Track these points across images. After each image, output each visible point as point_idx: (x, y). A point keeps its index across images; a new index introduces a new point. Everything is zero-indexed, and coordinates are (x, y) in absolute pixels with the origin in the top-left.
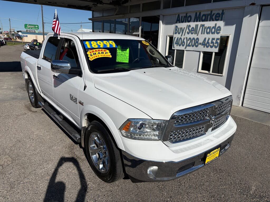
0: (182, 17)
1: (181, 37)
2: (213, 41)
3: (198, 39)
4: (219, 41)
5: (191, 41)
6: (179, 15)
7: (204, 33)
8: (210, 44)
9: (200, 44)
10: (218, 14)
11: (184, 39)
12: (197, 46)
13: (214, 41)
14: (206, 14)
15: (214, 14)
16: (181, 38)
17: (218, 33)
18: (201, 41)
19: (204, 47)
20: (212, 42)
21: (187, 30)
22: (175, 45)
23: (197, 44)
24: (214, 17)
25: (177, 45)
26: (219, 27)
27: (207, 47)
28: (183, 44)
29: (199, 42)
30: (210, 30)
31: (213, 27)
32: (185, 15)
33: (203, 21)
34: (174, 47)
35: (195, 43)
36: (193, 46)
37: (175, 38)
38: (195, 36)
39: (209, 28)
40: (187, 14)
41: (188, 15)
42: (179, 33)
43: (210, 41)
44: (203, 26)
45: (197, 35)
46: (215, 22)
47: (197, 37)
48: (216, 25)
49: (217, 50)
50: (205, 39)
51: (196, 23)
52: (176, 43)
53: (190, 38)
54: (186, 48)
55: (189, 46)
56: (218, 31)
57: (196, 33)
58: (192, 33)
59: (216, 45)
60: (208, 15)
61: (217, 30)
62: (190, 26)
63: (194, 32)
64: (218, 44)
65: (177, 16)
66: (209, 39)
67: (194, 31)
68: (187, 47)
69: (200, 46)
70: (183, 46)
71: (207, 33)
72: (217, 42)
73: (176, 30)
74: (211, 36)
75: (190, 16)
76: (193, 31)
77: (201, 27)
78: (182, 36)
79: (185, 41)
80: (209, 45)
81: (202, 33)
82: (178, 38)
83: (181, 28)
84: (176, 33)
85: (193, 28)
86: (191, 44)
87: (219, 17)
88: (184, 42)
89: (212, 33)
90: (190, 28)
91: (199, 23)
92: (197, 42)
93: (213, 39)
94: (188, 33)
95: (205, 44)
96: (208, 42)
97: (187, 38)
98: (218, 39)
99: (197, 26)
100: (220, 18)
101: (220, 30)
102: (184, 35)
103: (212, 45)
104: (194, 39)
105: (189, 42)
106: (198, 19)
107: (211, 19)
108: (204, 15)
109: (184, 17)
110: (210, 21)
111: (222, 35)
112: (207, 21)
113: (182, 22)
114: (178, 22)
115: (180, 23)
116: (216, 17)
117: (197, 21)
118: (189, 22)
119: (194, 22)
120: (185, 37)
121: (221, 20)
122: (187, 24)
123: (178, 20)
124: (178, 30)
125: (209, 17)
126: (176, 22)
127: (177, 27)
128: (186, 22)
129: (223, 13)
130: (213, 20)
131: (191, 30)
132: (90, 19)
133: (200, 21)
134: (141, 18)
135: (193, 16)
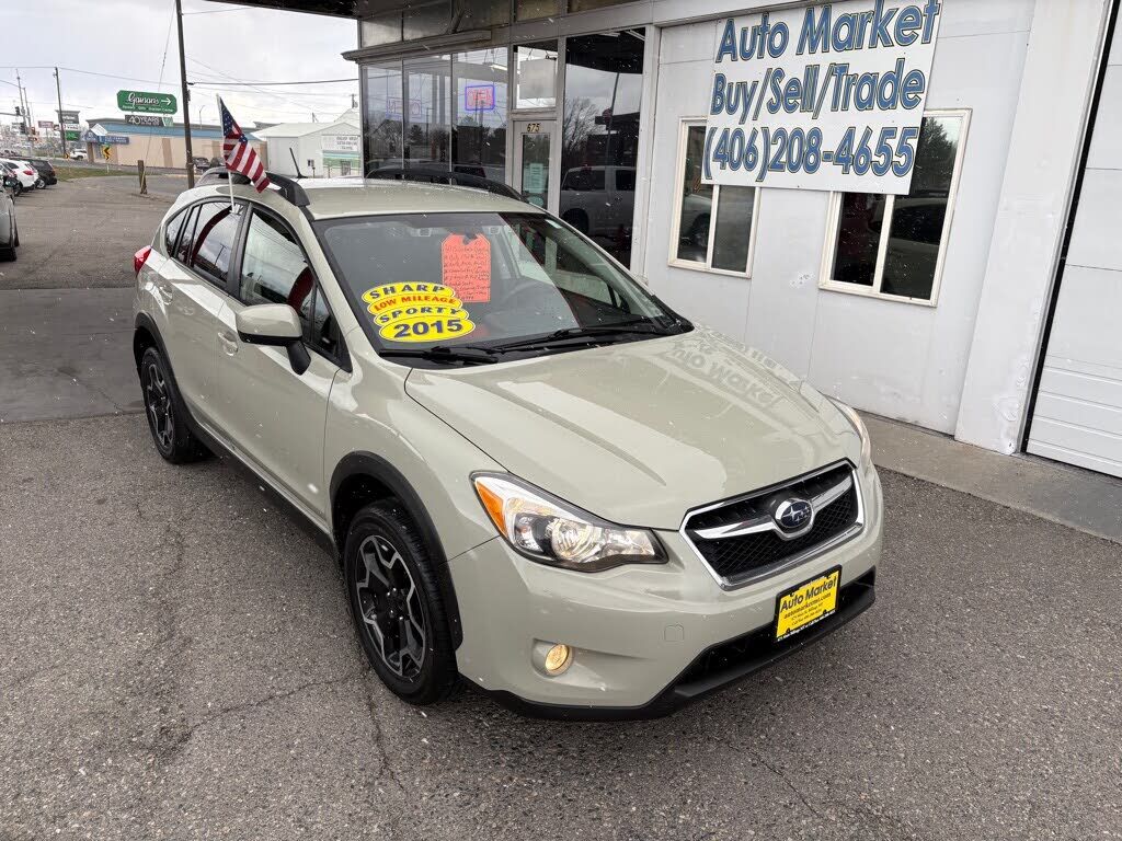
0: (744, 31)
1: (740, 126)
2: (888, 141)
3: (816, 133)
4: (914, 143)
5: (787, 145)
6: (730, 27)
7: (845, 107)
8: (874, 158)
9: (828, 156)
10: (911, 11)
11: (754, 134)
12: (811, 169)
13: (894, 143)
14: (854, 17)
15: (891, 14)
16: (738, 133)
17: (909, 105)
18: (830, 143)
19: (846, 171)
20: (883, 149)
21: (769, 94)
22: (714, 166)
23: (812, 159)
24: (891, 28)
25: (723, 167)
26: (916, 75)
27: (861, 171)
28: (747, 158)
29: (822, 149)
30: (874, 91)
31: (888, 77)
32: (758, 21)
33: (840, 47)
34: (709, 176)
35: (804, 153)
36: (794, 169)
37: (713, 131)
38: (801, 121)
39: (869, 78)
40: (765, 19)
41: (773, 22)
42: (731, 110)
43: (873, 144)
44: (839, 70)
45: (815, 117)
46: (898, 51)
47: (815, 124)
48: (900, 63)
49: (903, 185)
50: (850, 133)
51: (807, 59)
52: (717, 157)
53: (781, 133)
54: (761, 178)
55: (777, 166)
56: (911, 96)
57: (811, 105)
58: (790, 109)
59: (902, 160)
60: (864, 19)
61: (909, 89)
62: (779, 73)
63: (799, 101)
64: (910, 156)
65: (722, 27)
66: (868, 132)
67: (800, 95)
68: (769, 174)
69: (825, 166)
70: (750, 167)
71: (862, 105)
72: (903, 149)
73: (718, 93)
74: (877, 119)
75: (782, 28)
76: (794, 95)
77: (833, 79)
78: (743, 120)
79: (759, 143)
80: (869, 161)
81: (834, 107)
82: (726, 131)
83: (742, 85)
84: (716, 110)
85: (794, 82)
86: (783, 159)
87: (917, 25)
88: (753, 149)
89: (885, 105)
90: (782, 86)
91: (825, 59)
92: (814, 150)
93: (888, 132)
94: (773, 108)
95: (846, 158)
96: (864, 150)
97: (766, 131)
98: (908, 132)
99: (812, 71)
100: (920, 32)
101: (920, 88)
102: (755, 118)
103: (882, 160)
104: (798, 132)
105: (774, 149)
106: (817, 38)
107: (880, 36)
108: (843, 20)
109: (755, 30)
110: (873, 45)
111: (927, 114)
112: (860, 46)
113: (747, 56)
114: (727, 57)
115: (734, 58)
116: (900, 26)
117: (813, 50)
118: (776, 53)
119: (800, 51)
120: (758, 125)
121: (927, 39)
122: (769, 62)
123: (727, 48)
124: (724, 96)
125: (869, 26)
126: (719, 59)
127: (720, 79)
128: (761, 56)
129: (933, 8)
130: (887, 43)
131: (788, 94)
132: (348, 56)
133: (825, 50)
134: (562, 45)
135: (795, 24)
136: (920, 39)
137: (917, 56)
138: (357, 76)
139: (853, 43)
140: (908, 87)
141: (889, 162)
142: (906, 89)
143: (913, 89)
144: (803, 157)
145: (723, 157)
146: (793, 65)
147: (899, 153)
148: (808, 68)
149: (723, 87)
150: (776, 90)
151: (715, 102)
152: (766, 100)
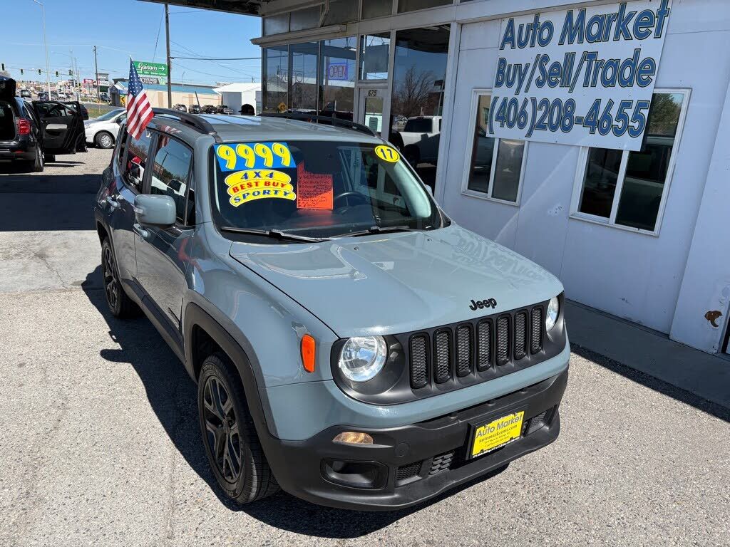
0: (521, 27)
1: (515, 96)
2: (626, 110)
3: (571, 103)
4: (645, 112)
5: (549, 111)
6: (511, 23)
7: (594, 84)
8: (615, 123)
9: (579, 120)
10: (647, 13)
11: (526, 102)
12: (567, 129)
13: (630, 112)
14: (603, 17)
15: (631, 15)
16: (514, 101)
17: (644, 84)
18: (582, 110)
19: (592, 132)
20: (621, 116)
21: (538, 74)
22: (496, 124)
23: (567, 122)
24: (631, 26)
25: (502, 125)
26: (650, 61)
27: (604, 132)
28: (520, 120)
29: (575, 115)
30: (616, 73)
31: (627, 62)
32: (531, 20)
33: (591, 39)
34: (492, 131)
35: (562, 117)
36: (554, 128)
37: (496, 99)
38: (561, 93)
39: (612, 63)
40: (537, 18)
41: (542, 21)
42: (510, 84)
43: (614, 112)
44: (591, 56)
45: (571, 91)
46: (635, 43)
47: (570, 96)
48: (637, 52)
49: (636, 144)
50: (597, 104)
51: (567, 48)
52: (498, 118)
53: (545, 102)
54: (529, 134)
55: (541, 127)
56: (645, 77)
57: (568, 83)
58: (552, 85)
59: (636, 125)
60: (611, 18)
61: (642, 72)
62: (546, 58)
63: (559, 79)
64: (642, 122)
65: (505, 23)
66: (611, 103)
67: (560, 74)
68: (535, 132)
69: (577, 127)
70: (522, 126)
71: (606, 83)
72: (637, 116)
73: (500, 72)
74: (618, 94)
75: (549, 25)
76: (555, 74)
77: (586, 63)
78: (517, 92)
79: (529, 109)
80: (610, 125)
81: (586, 84)
82: (505, 100)
83: (518, 66)
84: (498, 84)
85: (556, 65)
86: (546, 121)
87: (651, 24)
88: (524, 113)
89: (624, 83)
90: (547, 67)
91: (579, 48)
92: (569, 115)
93: (626, 104)
94: (540, 84)
95: (594, 122)
96: (607, 116)
97: (534, 100)
98: (641, 104)
99: (570, 57)
100: (653, 30)
101: (652, 71)
103: (620, 124)
104: (558, 102)
105: (540, 114)
106: (574, 33)
107: (622, 32)
108: (595, 19)
109: (529, 26)
110: (617, 38)
111: (657, 91)
112: (606, 39)
113: (522, 45)
114: (508, 46)
115: (513, 47)
116: (637, 25)
117: (571, 42)
118: (544, 43)
119: (561, 42)
120: (529, 95)
121: (658, 35)
122: (539, 50)
123: (508, 39)
124: (505, 74)
125: (614, 24)
126: (502, 47)
127: (503, 61)
128: (532, 45)
129: (664, 12)
130: (628, 37)
131: (552, 74)
132: (255, 41)
133: (580, 41)
134: (393, 35)
135: (559, 22)
136: (653, 34)
137: (650, 48)
138: (260, 55)
139: (602, 37)
140: (642, 70)
141: (626, 126)
142: (641, 72)
143: (646, 72)
144: (560, 121)
145: (503, 118)
146: (556, 52)
147: (634, 120)
148: (567, 55)
149: (504, 68)
150: (542, 70)
151: (498, 78)
152: (535, 77)
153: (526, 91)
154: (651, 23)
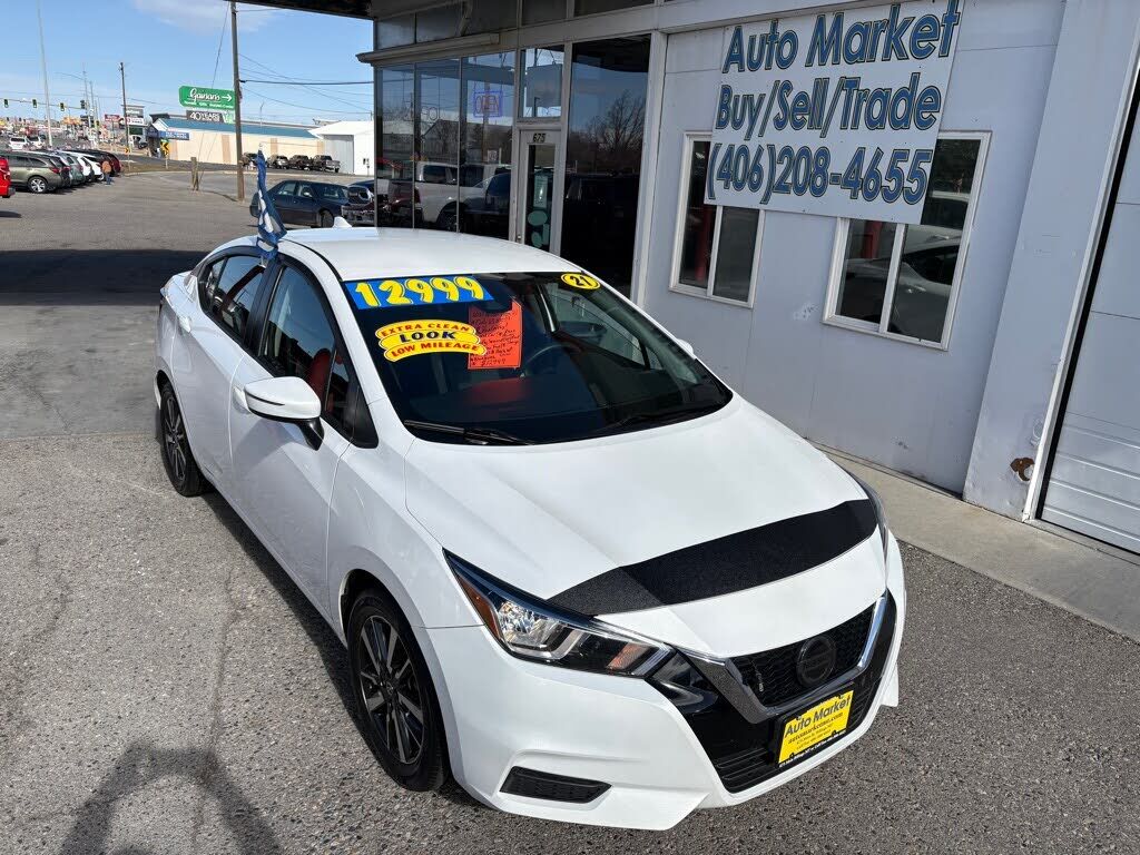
0: (752, 40)
1: (745, 143)
2: (900, 165)
3: (824, 153)
4: (927, 167)
5: (793, 165)
6: (738, 33)
7: (855, 126)
8: (885, 183)
9: (836, 179)
10: (929, 20)
11: (760, 151)
12: (818, 192)
13: (905, 167)
14: (867, 25)
15: (907, 23)
16: (744, 150)
17: (924, 125)
18: (839, 165)
19: (854, 196)
20: (894, 172)
21: (776, 110)
22: (718, 185)
23: (819, 181)
24: (906, 39)
25: (726, 186)
26: (932, 92)
27: (870, 196)
28: (752, 177)
29: (830, 170)
30: (887, 110)
31: (902, 93)
32: (766, 29)
33: (852, 59)
34: (712, 196)
35: (811, 174)
36: (800, 191)
37: (718, 147)
38: (808, 138)
39: (881, 94)
41: (782, 30)
42: (737, 125)
43: (883, 167)
44: (850, 84)
45: (823, 136)
46: (913, 64)
47: (823, 143)
48: (915, 78)
49: (914, 214)
50: (860, 154)
51: (818, 71)
52: (720, 176)
53: (787, 151)
54: (765, 200)
55: (782, 188)
56: (926, 115)
57: (819, 123)
58: (797, 125)
59: (914, 186)
60: (879, 27)
61: (923, 107)
62: (787, 86)
63: (807, 117)
64: (922, 182)
65: (730, 34)
66: (879, 154)
67: (807, 111)
68: (773, 197)
69: (832, 190)
70: (755, 187)
71: (873, 124)
72: (916, 173)
73: (724, 106)
74: (889, 139)
75: (791, 37)
76: (802, 110)
77: (843, 94)
78: (748, 136)
79: (765, 162)
80: (878, 186)
81: (844, 126)
82: (731, 148)
83: (749, 98)
84: (721, 124)
85: (802, 96)
86: (789, 180)
88: (757, 168)
89: (899, 124)
90: (790, 100)
91: (835, 72)
92: (822, 171)
93: (900, 155)
94: (780, 124)
95: (859, 181)
96: (873, 173)
97: (771, 148)
98: (921, 155)
99: (821, 85)
100: (938, 44)
101: (935, 107)
103: (892, 185)
104: (805, 151)
105: (780, 169)
106: (827, 49)
107: (894, 48)
108: (856, 29)
109: (763, 38)
110: (886, 57)
111: (944, 136)
112: (872, 59)
113: (754, 66)
114: (734, 67)
115: (741, 69)
116: (916, 37)
117: (823, 62)
118: (785, 64)
119: (809, 63)
120: (764, 142)
121: (944, 52)
122: (777, 74)
123: (734, 57)
124: (731, 109)
125: (883, 36)
126: (726, 70)
127: (726, 90)
128: (768, 67)
129: (953, 18)
130: (902, 56)
131: (795, 110)
133: (836, 61)
134: (569, 46)
135: (805, 32)
136: (937, 51)
137: (933, 71)
139: (865, 55)
140: (922, 104)
141: (900, 188)
142: (920, 107)
143: (928, 108)
144: (810, 179)
145: (727, 176)
146: (802, 78)
147: (911, 178)
148: (818, 81)
149: (729, 101)
150: (783, 104)
151: (720, 115)
152: (772, 115)
153: (761, 134)
154: (934, 35)
